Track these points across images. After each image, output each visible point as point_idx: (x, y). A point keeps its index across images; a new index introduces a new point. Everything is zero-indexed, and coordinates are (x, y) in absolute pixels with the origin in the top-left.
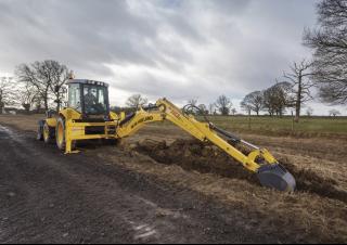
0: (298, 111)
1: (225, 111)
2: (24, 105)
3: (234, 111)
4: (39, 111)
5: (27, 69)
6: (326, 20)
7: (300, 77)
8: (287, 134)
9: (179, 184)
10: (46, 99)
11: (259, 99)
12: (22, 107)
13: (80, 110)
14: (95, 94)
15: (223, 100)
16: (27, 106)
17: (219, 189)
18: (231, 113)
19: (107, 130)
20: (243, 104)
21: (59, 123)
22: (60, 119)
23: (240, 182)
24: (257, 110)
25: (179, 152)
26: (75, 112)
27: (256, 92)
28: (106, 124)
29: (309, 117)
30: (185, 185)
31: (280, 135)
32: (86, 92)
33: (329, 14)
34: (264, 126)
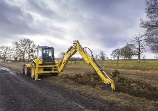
0: (139, 57)
1: (103, 58)
2: (15, 58)
3: (107, 58)
4: (20, 60)
5: (17, 43)
6: (150, 15)
7: (139, 41)
8: (137, 69)
9: (93, 95)
10: (24, 55)
11: (119, 52)
12: (14, 59)
13: (42, 60)
14: (48, 52)
15: (102, 53)
16: (16, 59)
17: (114, 98)
18: (106, 59)
19: (53, 69)
20: (111, 55)
21: (32, 66)
22: (33, 64)
23: (125, 94)
24: (118, 57)
25: (88, 79)
26: (39, 61)
27: (118, 49)
28: (53, 66)
29: (144, 60)
30: (96, 96)
31: (134, 69)
32: (44, 52)
33: (151, 13)
34: (124, 65)
